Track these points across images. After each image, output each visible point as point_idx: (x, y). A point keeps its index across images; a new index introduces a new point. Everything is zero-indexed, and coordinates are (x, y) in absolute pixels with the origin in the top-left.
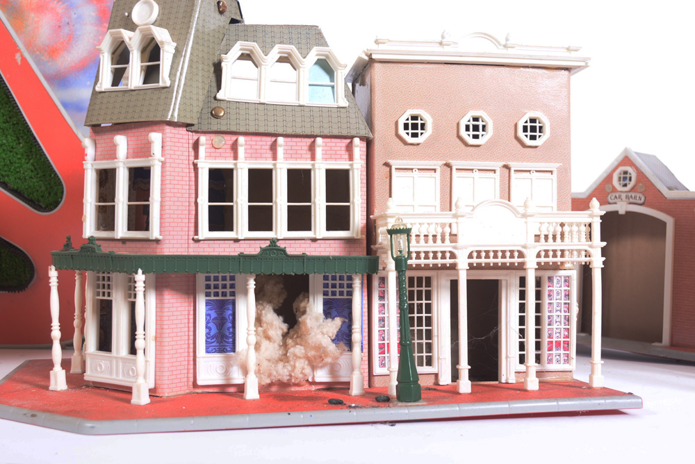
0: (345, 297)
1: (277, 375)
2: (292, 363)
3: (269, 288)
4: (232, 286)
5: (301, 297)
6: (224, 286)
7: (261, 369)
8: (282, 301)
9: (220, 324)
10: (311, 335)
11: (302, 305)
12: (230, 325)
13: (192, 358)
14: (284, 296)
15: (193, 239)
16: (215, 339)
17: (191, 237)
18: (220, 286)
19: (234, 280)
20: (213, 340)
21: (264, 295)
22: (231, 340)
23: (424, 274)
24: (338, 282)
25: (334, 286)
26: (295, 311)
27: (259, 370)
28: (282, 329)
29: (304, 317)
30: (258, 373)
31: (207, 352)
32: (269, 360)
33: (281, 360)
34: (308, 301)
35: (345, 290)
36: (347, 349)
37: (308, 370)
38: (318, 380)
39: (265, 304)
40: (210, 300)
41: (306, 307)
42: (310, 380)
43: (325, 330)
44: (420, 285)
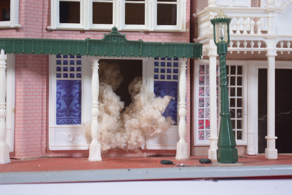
0: (172, 80)
1: (116, 143)
2: (128, 133)
3: (108, 73)
4: (79, 69)
5: (135, 80)
6: (72, 69)
7: (103, 137)
8: (119, 84)
9: (68, 100)
10: (144, 110)
11: (137, 86)
12: (77, 101)
13: (45, 128)
14: (121, 80)
15: (47, 29)
16: (64, 113)
17: (45, 27)
18: (69, 69)
19: (80, 64)
20: (62, 114)
21: (104, 79)
22: (77, 114)
23: (237, 63)
24: (166, 68)
25: (163, 71)
26: (130, 92)
27: (101, 138)
28: (120, 106)
29: (138, 95)
30: (100, 140)
31: (58, 123)
32: (109, 131)
33: (119, 131)
34: (142, 83)
35: (172, 74)
36: (173, 122)
37: (141, 139)
38: (149, 148)
39: (105, 85)
40: (60, 80)
41: (140, 88)
42: (143, 148)
43: (156, 106)
44: (233, 72)
